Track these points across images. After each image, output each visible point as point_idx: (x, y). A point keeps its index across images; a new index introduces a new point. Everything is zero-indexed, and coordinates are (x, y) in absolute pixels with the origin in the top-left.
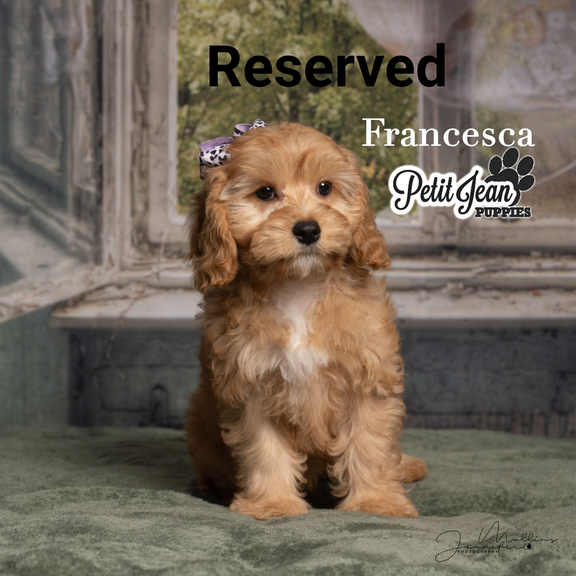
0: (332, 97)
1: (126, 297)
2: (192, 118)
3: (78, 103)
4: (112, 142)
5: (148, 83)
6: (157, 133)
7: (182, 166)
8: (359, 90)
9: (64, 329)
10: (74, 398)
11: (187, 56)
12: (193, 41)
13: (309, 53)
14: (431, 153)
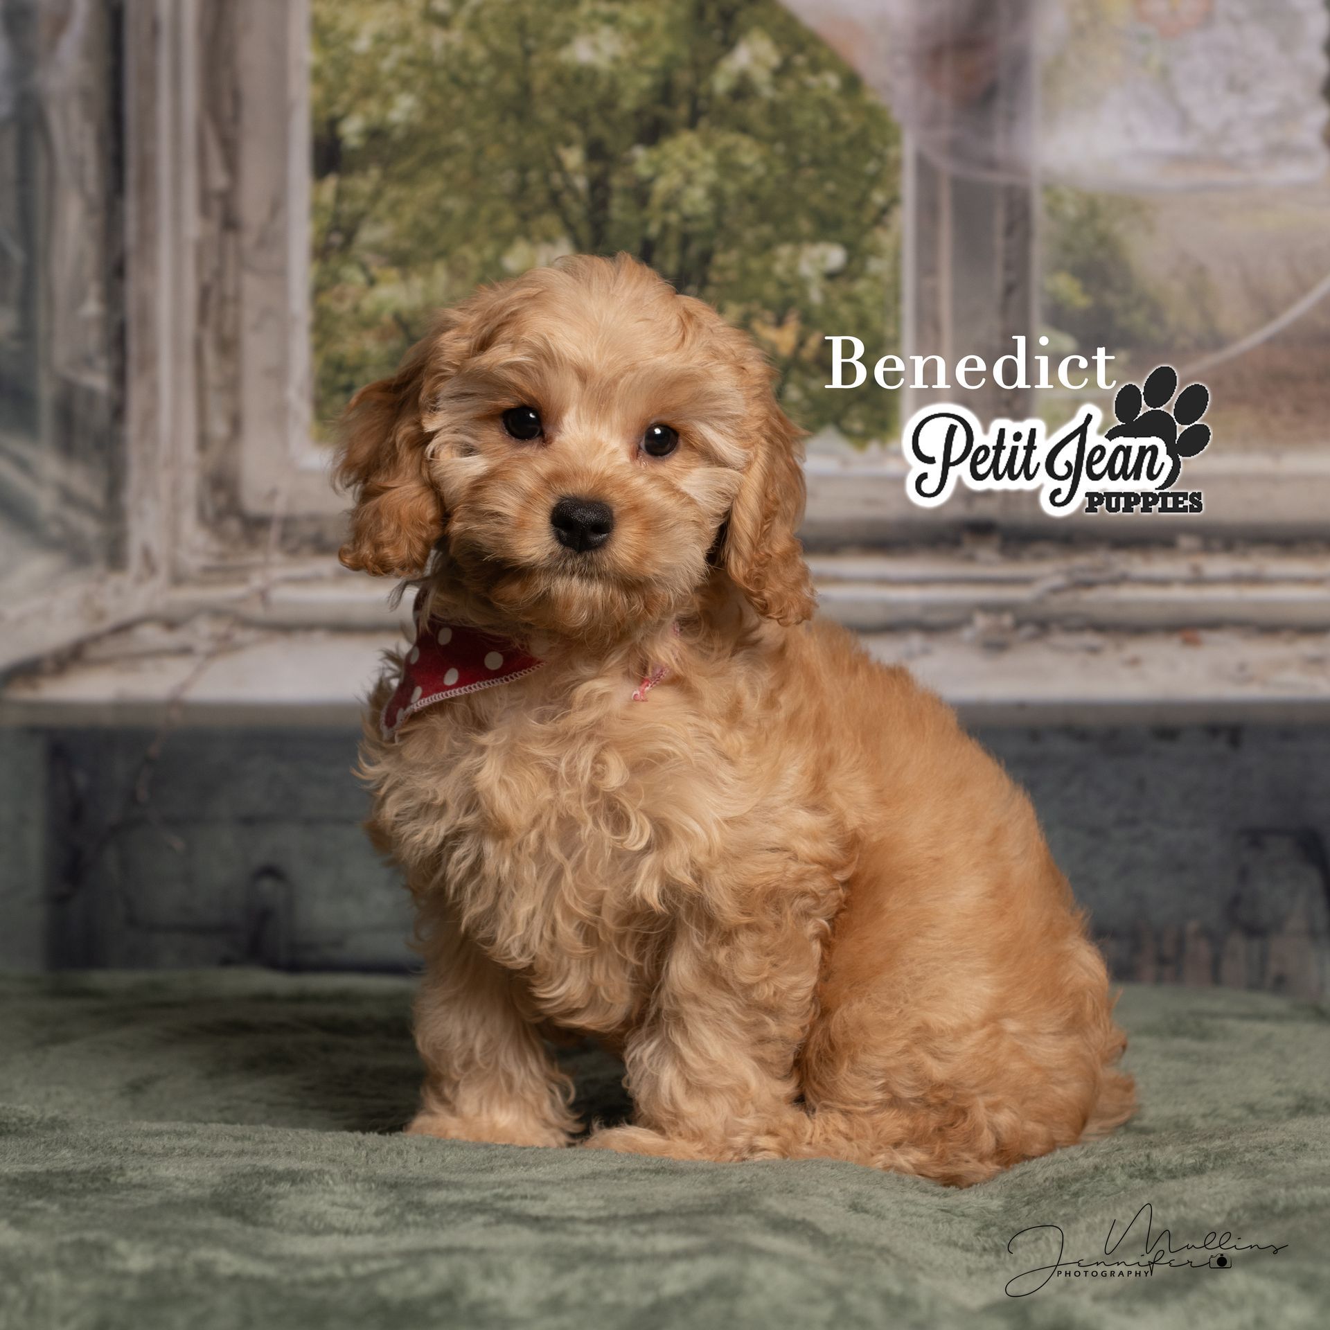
0: (691, 155)
1: (185, 651)
2: (347, 207)
3: (64, 170)
4: (150, 265)
5: (236, 118)
6: (262, 243)
7: (323, 327)
8: (759, 138)
9: (33, 731)
10: (58, 901)
11: (334, 52)
12: (348, 18)
13: (634, 46)
14: (934, 294)
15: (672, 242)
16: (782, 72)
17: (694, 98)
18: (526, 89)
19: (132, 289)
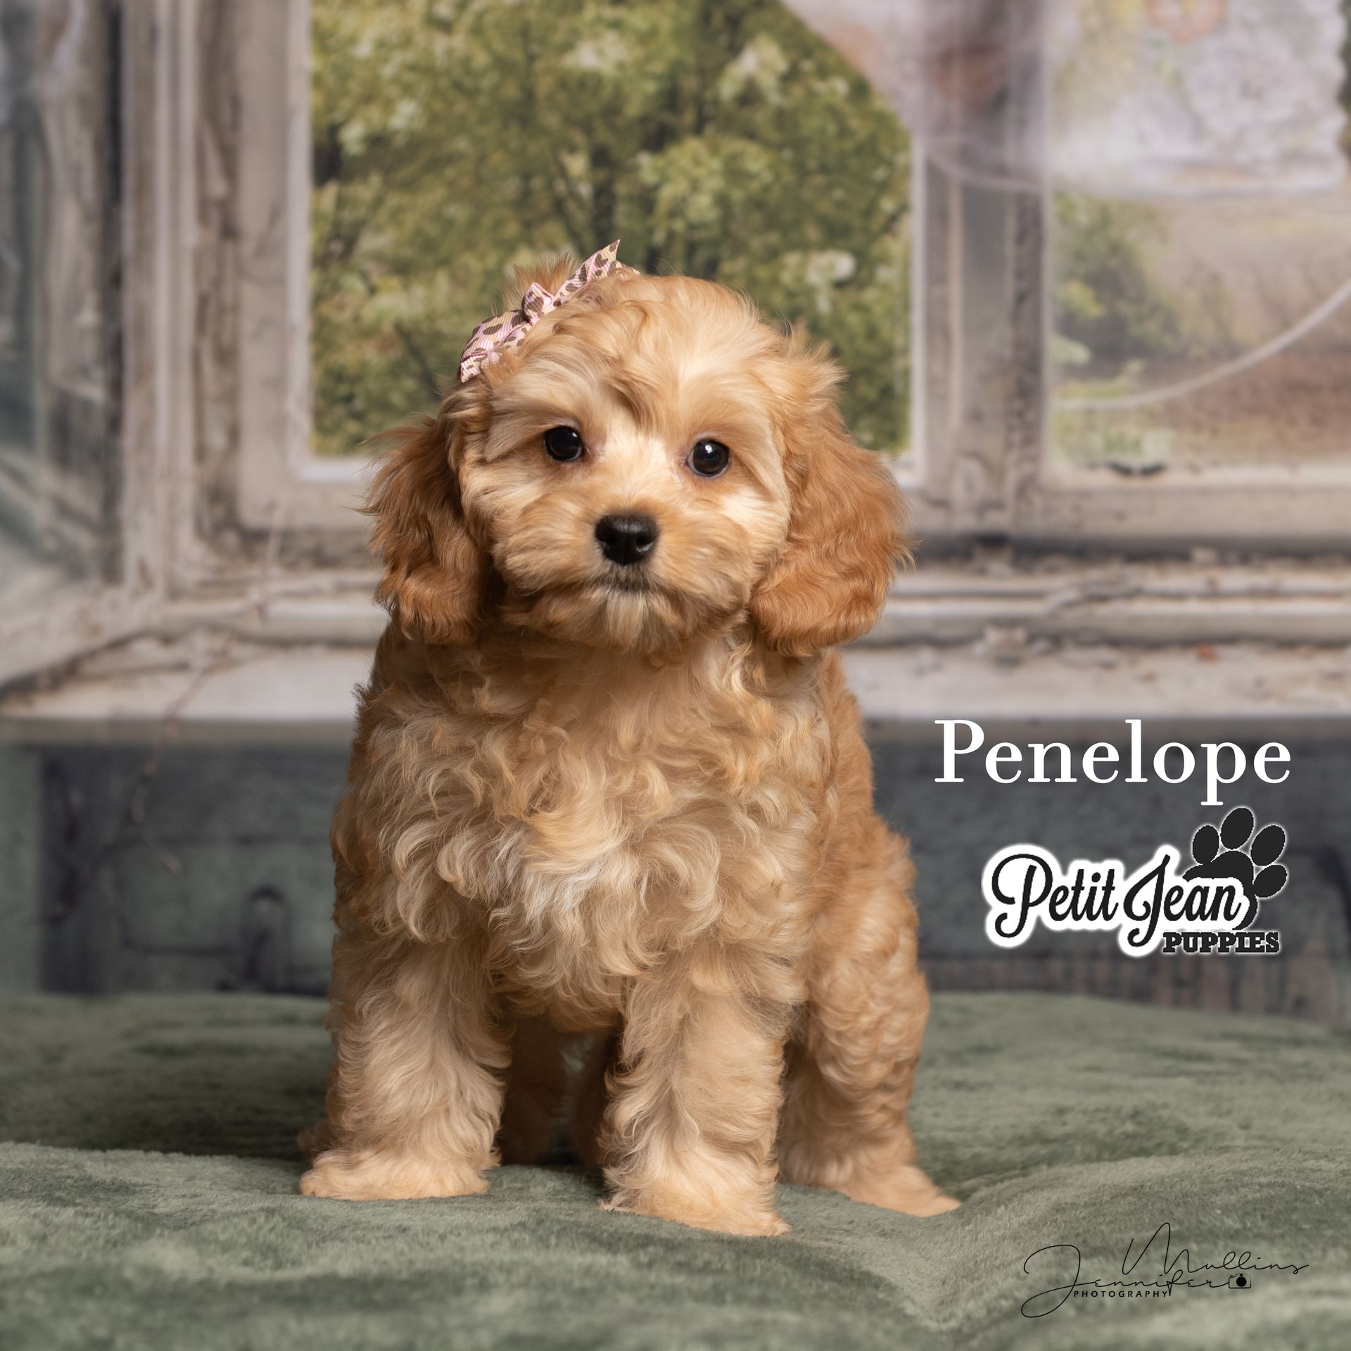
0: (697, 162)
1: (182, 667)
2: (348, 216)
3: (61, 178)
4: (147, 274)
5: (235, 125)
6: (261, 251)
7: (323, 336)
8: (766, 144)
9: (28, 748)
10: (53, 921)
11: (335, 58)
12: (349, 22)
13: (639, 52)
14: (944, 302)
15: (678, 249)
16: (790, 77)
17: (699, 104)
18: (529, 95)
19: (129, 297)
